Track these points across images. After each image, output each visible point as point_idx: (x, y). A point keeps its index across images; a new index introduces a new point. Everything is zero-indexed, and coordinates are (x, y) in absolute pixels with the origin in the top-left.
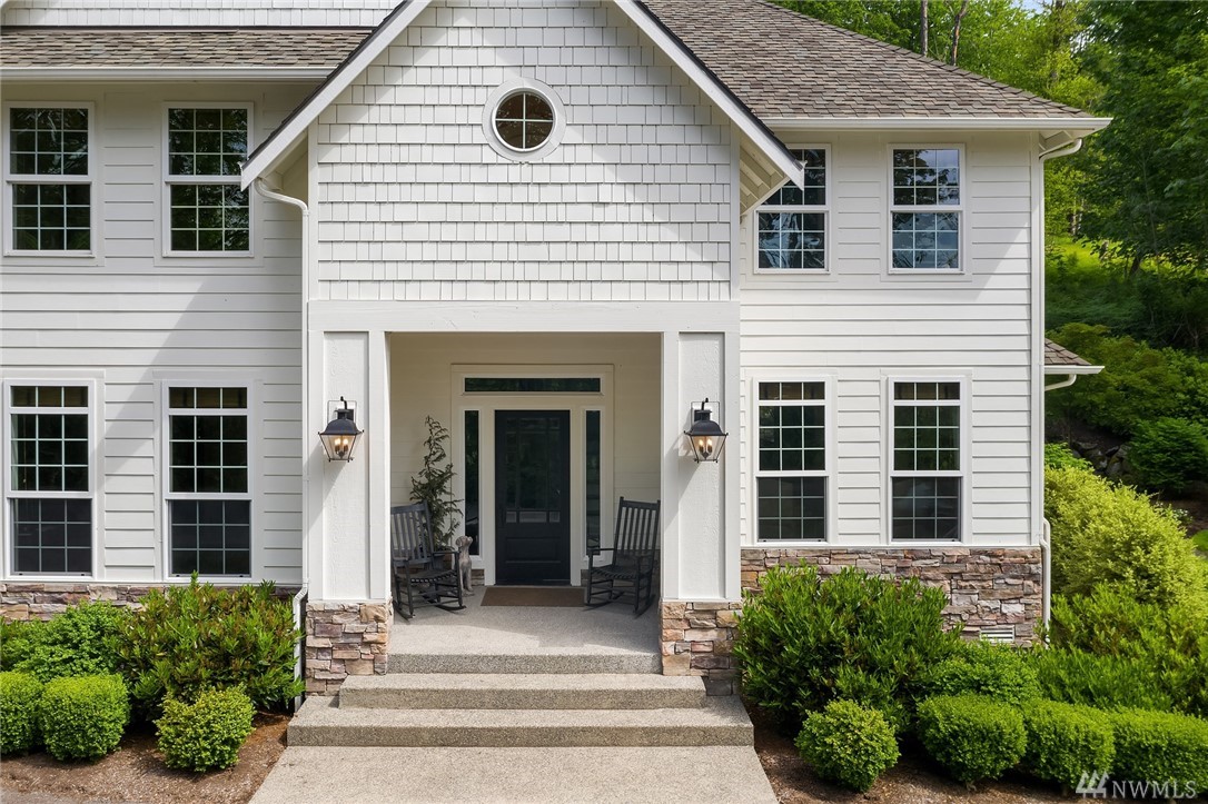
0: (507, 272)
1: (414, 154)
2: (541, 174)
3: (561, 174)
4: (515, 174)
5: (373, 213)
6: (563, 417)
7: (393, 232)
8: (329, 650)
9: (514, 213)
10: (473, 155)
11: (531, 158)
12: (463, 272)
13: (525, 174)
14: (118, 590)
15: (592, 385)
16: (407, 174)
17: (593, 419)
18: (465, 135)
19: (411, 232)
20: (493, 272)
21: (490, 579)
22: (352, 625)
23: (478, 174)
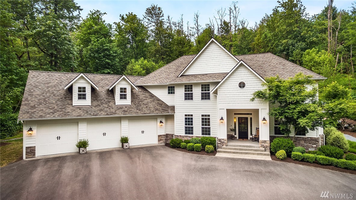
0: (240, 102)
1: (229, 89)
2: (244, 91)
3: (246, 91)
4: (241, 91)
5: (225, 96)
6: (247, 118)
7: (227, 98)
8: (220, 144)
9: (241, 96)
10: (236, 89)
11: (243, 89)
12: (235, 102)
13: (242, 91)
14: (196, 136)
15: (251, 114)
16: (228, 91)
17: (251, 118)
18: (235, 87)
19: (229, 98)
20: (238, 102)
21: (238, 138)
22: (223, 141)
23: (237, 91)
